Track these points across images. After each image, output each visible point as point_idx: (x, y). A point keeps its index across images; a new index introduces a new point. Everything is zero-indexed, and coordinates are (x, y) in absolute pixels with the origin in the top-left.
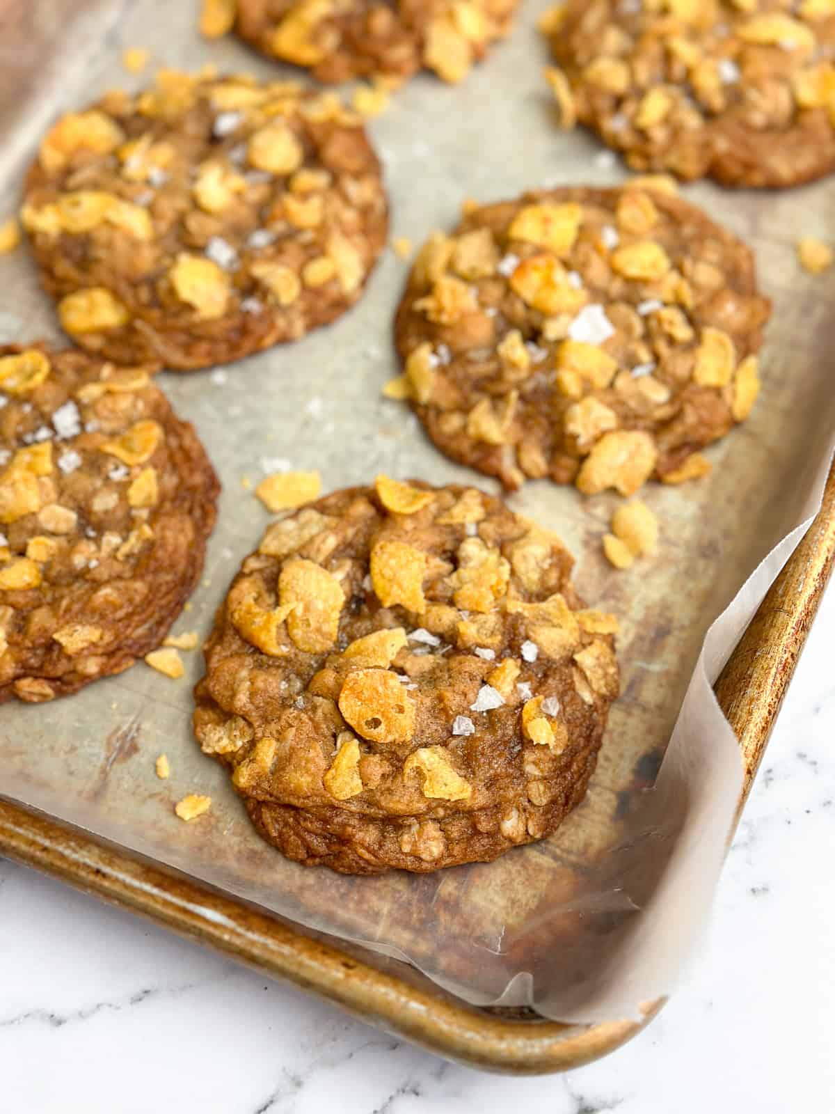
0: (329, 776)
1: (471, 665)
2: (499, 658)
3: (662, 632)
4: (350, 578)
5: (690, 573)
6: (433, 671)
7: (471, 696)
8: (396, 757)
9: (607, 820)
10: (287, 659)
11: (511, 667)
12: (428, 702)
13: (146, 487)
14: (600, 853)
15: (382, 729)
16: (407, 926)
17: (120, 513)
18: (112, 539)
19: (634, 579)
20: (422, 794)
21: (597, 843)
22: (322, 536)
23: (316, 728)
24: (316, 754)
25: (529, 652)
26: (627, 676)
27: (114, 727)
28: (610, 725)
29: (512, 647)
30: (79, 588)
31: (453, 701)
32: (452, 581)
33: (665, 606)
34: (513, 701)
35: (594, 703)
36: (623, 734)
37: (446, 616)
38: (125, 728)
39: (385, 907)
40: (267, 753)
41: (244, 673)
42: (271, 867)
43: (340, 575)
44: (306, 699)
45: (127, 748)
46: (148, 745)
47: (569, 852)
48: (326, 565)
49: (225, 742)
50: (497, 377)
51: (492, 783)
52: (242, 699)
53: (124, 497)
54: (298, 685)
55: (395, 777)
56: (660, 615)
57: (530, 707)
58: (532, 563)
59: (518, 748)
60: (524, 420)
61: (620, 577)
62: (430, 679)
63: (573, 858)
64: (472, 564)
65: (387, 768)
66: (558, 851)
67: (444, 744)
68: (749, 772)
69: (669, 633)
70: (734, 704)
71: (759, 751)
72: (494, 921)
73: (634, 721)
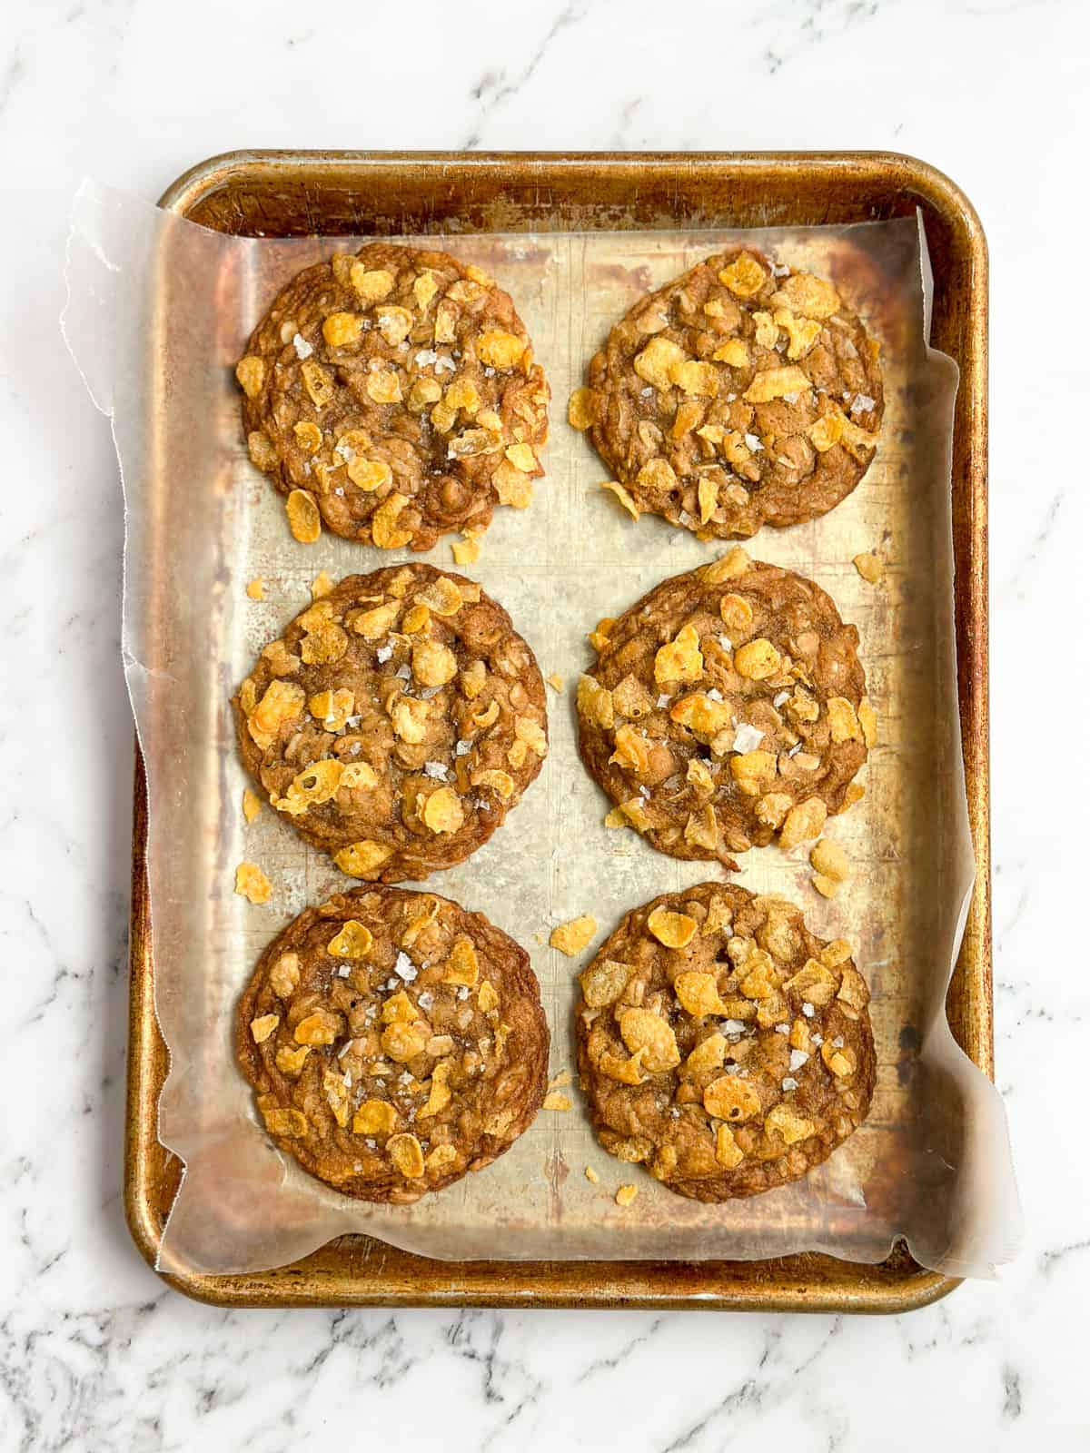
0: (719, 1155)
1: (778, 1041)
2: (792, 1025)
3: (879, 934)
4: (665, 1004)
5: (880, 879)
6: (751, 1052)
7: (787, 1063)
8: (756, 1125)
9: (896, 1087)
10: (650, 1082)
11: (800, 1025)
12: (760, 1079)
13: (488, 995)
14: (900, 1111)
15: (741, 1113)
16: (800, 1212)
17: (478, 1021)
18: (485, 1043)
19: (844, 899)
20: (783, 1142)
21: (896, 1106)
22: (632, 985)
23: (696, 1127)
24: (704, 1145)
25: (809, 1010)
26: (868, 978)
27: (544, 1160)
28: (872, 1017)
29: (794, 1005)
30: (482, 1089)
31: (776, 1071)
32: (734, 977)
33: (873, 912)
34: (813, 1049)
35: (860, 1017)
36: (882, 1021)
37: (744, 1008)
38: (552, 1158)
39: (780, 1206)
40: (671, 1155)
41: (628, 1106)
42: (698, 1212)
43: (657, 1009)
44: (679, 1109)
45: (560, 1171)
46: (574, 1165)
47: (881, 1119)
48: (644, 1006)
49: (635, 1153)
50: (694, 796)
51: (822, 1111)
52: (636, 1126)
53: (475, 1008)
54: (667, 1099)
55: (761, 1138)
56: (872, 921)
57: (826, 1051)
58: (782, 942)
59: (828, 1079)
60: (723, 819)
61: (834, 902)
62: (753, 1059)
63: (885, 1122)
64: (741, 959)
65: (754, 1135)
66: (873, 1122)
67: (782, 1100)
68: (991, 1059)
69: (883, 932)
70: (964, 1015)
71: (991, 1042)
72: (852, 1186)
73: (885, 1009)
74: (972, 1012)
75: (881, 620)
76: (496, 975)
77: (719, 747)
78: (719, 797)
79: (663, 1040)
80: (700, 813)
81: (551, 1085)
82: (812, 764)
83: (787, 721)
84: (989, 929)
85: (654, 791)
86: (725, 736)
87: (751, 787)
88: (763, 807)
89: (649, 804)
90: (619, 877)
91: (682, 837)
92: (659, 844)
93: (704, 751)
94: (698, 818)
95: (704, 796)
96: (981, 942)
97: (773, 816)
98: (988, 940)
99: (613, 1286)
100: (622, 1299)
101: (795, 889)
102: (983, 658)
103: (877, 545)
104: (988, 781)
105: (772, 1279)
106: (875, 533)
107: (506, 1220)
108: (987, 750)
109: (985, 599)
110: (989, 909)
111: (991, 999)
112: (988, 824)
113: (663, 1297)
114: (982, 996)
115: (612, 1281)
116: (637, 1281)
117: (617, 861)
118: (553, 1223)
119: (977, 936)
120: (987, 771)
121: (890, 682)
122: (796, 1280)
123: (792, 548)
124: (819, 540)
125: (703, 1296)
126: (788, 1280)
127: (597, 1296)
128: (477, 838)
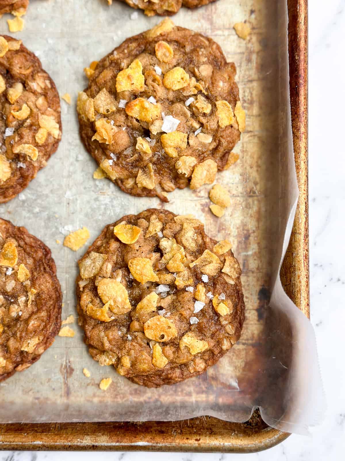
0: (154, 361)
1: (187, 296)
2: (195, 286)
3: (247, 237)
4: (124, 276)
5: (248, 206)
6: (173, 303)
7: (192, 308)
8: (175, 344)
9: (257, 322)
10: (115, 320)
11: (200, 287)
12: (177, 318)
13: (23, 272)
14: (259, 335)
15: (166, 337)
16: (202, 392)
17: (19, 287)
18: (22, 299)
19: (228, 218)
20: (190, 354)
21: (256, 332)
22: (105, 266)
23: (140, 345)
24: (145, 355)
25: (205, 279)
26: (241, 261)
27: (60, 365)
28: (243, 283)
29: (197, 276)
31: (186, 313)
32: (163, 261)
33: (244, 225)
34: (208, 302)
35: (236, 283)
36: (248, 285)
37: (168, 278)
38: (64, 363)
39: (192, 389)
40: (127, 362)
41: (102, 334)
42: (145, 392)
43: (119, 279)
44: (131, 335)
45: (69, 371)
46: (76, 367)
47: (247, 340)
48: (112, 277)
49: (108, 360)
50: (140, 159)
51: (213, 336)
52: (107, 345)
53: (17, 280)
54: (125, 330)
55: (178, 351)
56: (243, 230)
57: (215, 302)
58: (191, 240)
59: (216, 318)
60: (158, 172)
61: (222, 220)
62: (173, 307)
63: (250, 342)
64: (167, 251)
65: (173, 349)
66: (244, 341)
67: (190, 330)
68: (308, 305)
69: (249, 236)
70: (292, 279)
71: (308, 295)
72: (232, 377)
73: (250, 279)
74: (297, 278)
75: (249, 60)
76: (30, 261)
77: (154, 130)
78: (155, 159)
79: (121, 296)
80: (145, 168)
81: (64, 323)
82: (208, 139)
83: (193, 115)
84: (307, 230)
85: (119, 156)
86: (157, 123)
87: (173, 153)
88: (180, 163)
89: (116, 164)
90: (103, 207)
91: (136, 184)
92: (123, 187)
93: (146, 133)
94: (144, 172)
95: (146, 158)
96: (302, 237)
97: (185, 169)
98: (307, 236)
99: (88, 438)
100: (93, 446)
101: (200, 212)
102: (305, 72)
103: (247, 18)
104: (307, 143)
105: (181, 433)
106: (246, 11)
107: (38, 399)
108: (306, 126)
109: (306, 37)
110: (307, 218)
111: (308, 270)
112: (307, 169)
113: (117, 444)
114: (303, 268)
115: (88, 435)
116: (103, 435)
117: (101, 198)
118: (65, 400)
119: (300, 234)
120: (307, 138)
121: (254, 95)
122: (195, 433)
123: (199, 20)
124: (214, 16)
125: (141, 443)
126: (191, 433)
127: (79, 444)
128: (20, 184)
